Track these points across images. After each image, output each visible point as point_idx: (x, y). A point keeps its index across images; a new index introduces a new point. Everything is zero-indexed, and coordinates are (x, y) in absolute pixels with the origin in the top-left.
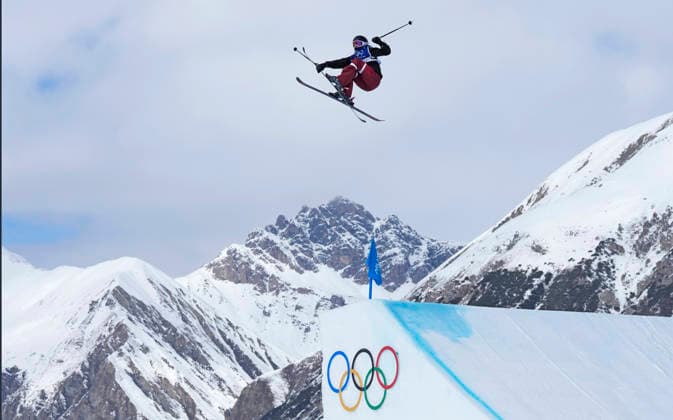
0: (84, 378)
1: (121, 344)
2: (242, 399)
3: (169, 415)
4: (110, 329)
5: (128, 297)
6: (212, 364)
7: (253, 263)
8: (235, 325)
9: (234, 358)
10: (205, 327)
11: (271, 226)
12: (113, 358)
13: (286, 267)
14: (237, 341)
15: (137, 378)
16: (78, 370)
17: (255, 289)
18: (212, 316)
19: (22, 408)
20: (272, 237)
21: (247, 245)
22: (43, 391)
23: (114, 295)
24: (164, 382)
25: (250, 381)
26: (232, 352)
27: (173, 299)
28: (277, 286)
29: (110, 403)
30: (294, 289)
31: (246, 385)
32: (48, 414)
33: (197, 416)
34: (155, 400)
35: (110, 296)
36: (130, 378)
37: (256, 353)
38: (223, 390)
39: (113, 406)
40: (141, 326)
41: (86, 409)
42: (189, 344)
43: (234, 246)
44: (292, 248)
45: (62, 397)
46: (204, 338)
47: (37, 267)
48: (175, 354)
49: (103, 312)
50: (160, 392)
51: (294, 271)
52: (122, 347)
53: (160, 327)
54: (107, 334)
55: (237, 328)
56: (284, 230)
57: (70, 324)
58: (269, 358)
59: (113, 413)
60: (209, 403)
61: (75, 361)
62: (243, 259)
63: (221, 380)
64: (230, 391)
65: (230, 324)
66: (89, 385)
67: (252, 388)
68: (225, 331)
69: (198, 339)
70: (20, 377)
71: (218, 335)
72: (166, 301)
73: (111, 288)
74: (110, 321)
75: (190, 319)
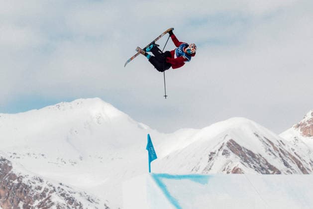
4: (228, 173)
5: (240, 148)
10: (303, 170)
18: (308, 161)
23: (228, 146)
27: (275, 149)
35: (225, 147)
40: (252, 171)
49: (220, 161)
53: (267, 171)
57: (194, 171)
72: (270, 151)
73: (226, 141)
74: (227, 167)
75: (290, 164)
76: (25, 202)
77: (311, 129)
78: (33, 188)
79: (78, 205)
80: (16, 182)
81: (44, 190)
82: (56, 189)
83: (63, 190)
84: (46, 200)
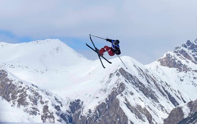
0: (107, 105)
1: (122, 91)
2: (171, 115)
3: (141, 120)
4: (118, 85)
5: (125, 72)
6: (159, 100)
7: (176, 59)
8: (169, 84)
9: (168, 98)
10: (156, 85)
11: (184, 45)
12: (118, 97)
13: (190, 61)
14: (169, 91)
15: (128, 105)
16: (104, 101)
17: (177, 70)
18: (159, 81)
19: (81, 116)
20: (184, 49)
21: (174, 52)
22: (90, 109)
24: (139, 107)
25: (175, 107)
26: (167, 95)
27: (143, 73)
28: (186, 69)
29: (117, 115)
30: (193, 71)
31: (173, 109)
32: (92, 119)
33: (153, 121)
34: (135, 114)
35: (118, 72)
36: (126, 105)
37: (177, 96)
38: (163, 111)
39: (118, 116)
40: (130, 84)
41: (107, 117)
42: (150, 92)
43: (169, 52)
44: (193, 54)
45: (98, 112)
46: (156, 90)
47: (88, 59)
48: (144, 96)
49: (115, 78)
50: (138, 111)
51: (193, 63)
52: (122, 93)
53: (138, 85)
54: (116, 87)
55: (170, 86)
56: (189, 46)
57: (101, 82)
58: (182, 98)
59: (118, 119)
60: (157, 116)
61: (103, 98)
62: (173, 58)
63: (162, 107)
64: (166, 111)
65: (167, 84)
66: (109, 107)
67: (175, 110)
68: (165, 87)
69: (153, 90)
70: (81, 103)
71: (161, 89)
72: (141, 74)
73: (119, 69)
74: (118, 82)
75: (151, 82)
76: (12, 94)
77: (165, 62)
78: (17, 87)
79: (40, 97)
80: (9, 83)
81: (23, 88)
82: (30, 88)
83: (33, 88)
84: (23, 93)
